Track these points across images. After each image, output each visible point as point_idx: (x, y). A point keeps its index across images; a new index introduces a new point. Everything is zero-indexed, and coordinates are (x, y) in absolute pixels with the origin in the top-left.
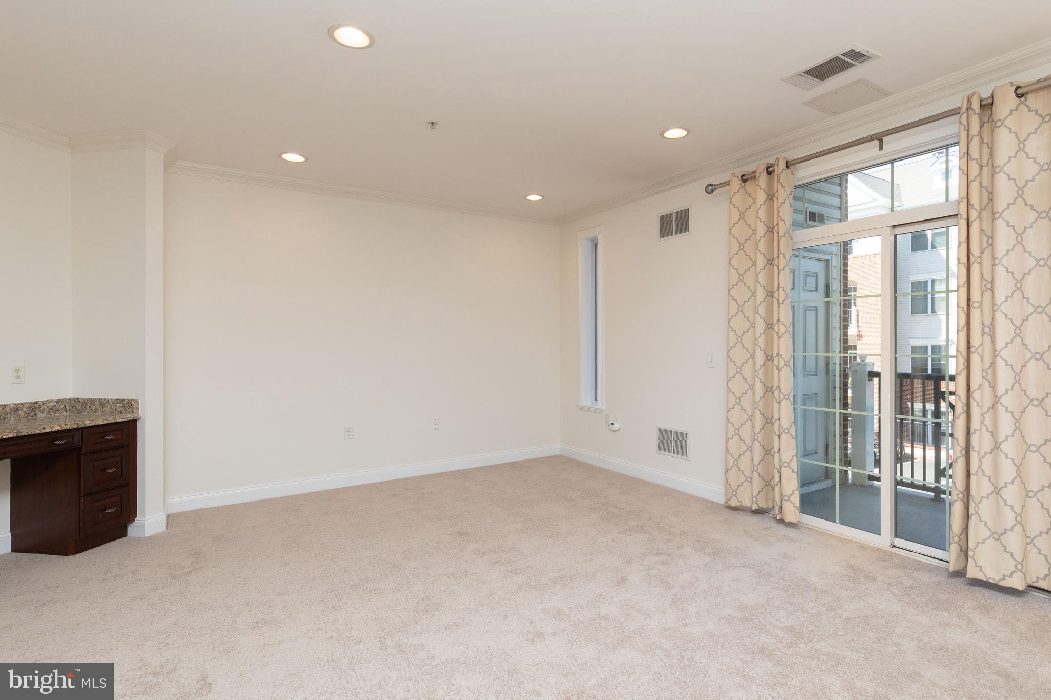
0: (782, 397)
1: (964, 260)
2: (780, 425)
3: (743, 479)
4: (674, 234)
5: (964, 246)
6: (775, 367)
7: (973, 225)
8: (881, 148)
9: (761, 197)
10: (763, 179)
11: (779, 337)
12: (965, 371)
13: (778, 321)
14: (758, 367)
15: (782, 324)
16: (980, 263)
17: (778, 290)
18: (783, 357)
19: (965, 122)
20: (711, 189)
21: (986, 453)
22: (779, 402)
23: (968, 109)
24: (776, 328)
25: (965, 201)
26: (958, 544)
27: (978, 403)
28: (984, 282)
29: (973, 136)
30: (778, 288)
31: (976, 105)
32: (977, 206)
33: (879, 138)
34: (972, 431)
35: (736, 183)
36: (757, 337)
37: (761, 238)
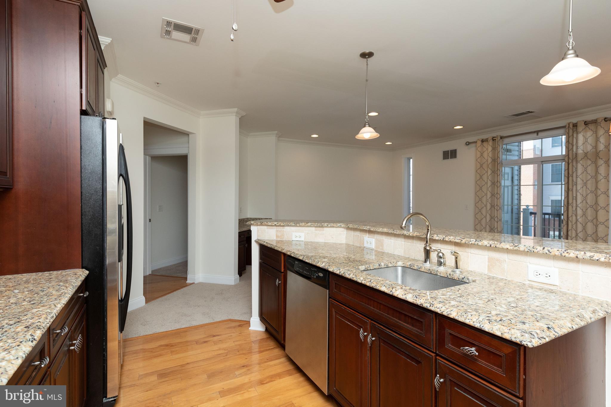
0: (498, 220)
1: (567, 175)
2: (497, 230)
4: (450, 158)
5: (567, 171)
6: (495, 210)
7: (570, 163)
8: (538, 135)
9: (490, 149)
10: (491, 143)
11: (497, 199)
12: (567, 211)
13: (497, 193)
14: (488, 210)
16: (572, 177)
17: (497, 182)
19: (567, 131)
20: (468, 144)
22: (497, 222)
23: (569, 127)
24: (496, 196)
25: (567, 156)
28: (573, 183)
29: (570, 136)
30: (497, 181)
31: (571, 126)
32: (571, 158)
33: (537, 132)
34: (569, 230)
35: (479, 143)
36: (488, 199)
37: (490, 163)
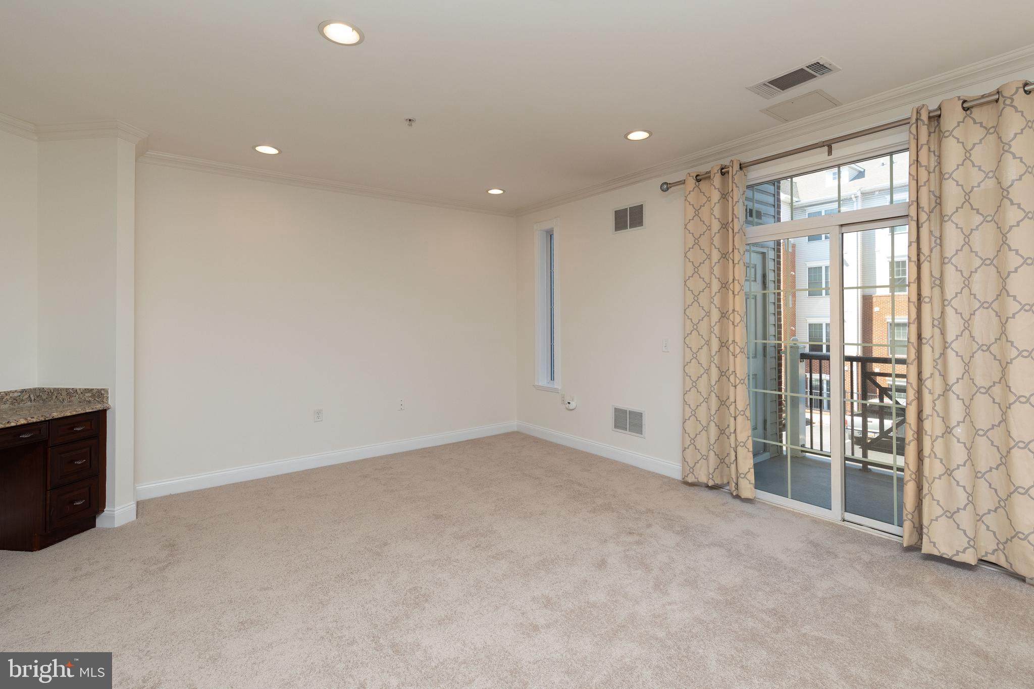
0: (738, 381)
1: (915, 258)
2: (736, 407)
3: (699, 457)
4: (628, 227)
5: (915, 245)
6: (731, 354)
7: (923, 226)
8: (830, 153)
9: (716, 196)
10: (717, 179)
11: (735, 326)
12: (916, 361)
13: (734, 310)
14: (713, 353)
15: (738, 314)
16: (930, 262)
17: (733, 282)
18: (738, 344)
19: (914, 132)
20: (666, 187)
21: (937, 437)
22: (735, 387)
23: (917, 120)
24: (731, 317)
25: (915, 204)
26: (912, 521)
27: (930, 390)
28: (933, 279)
29: (922, 145)
30: (733, 280)
31: (924, 116)
32: (926, 209)
33: (829, 145)
34: (924, 416)
35: (691, 182)
36: (712, 325)
37: (715, 233)
